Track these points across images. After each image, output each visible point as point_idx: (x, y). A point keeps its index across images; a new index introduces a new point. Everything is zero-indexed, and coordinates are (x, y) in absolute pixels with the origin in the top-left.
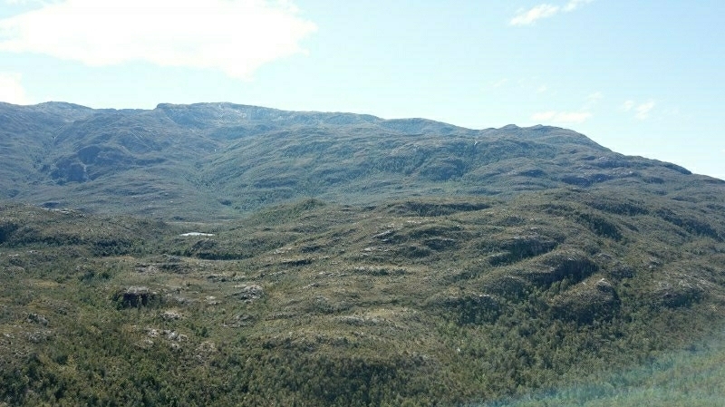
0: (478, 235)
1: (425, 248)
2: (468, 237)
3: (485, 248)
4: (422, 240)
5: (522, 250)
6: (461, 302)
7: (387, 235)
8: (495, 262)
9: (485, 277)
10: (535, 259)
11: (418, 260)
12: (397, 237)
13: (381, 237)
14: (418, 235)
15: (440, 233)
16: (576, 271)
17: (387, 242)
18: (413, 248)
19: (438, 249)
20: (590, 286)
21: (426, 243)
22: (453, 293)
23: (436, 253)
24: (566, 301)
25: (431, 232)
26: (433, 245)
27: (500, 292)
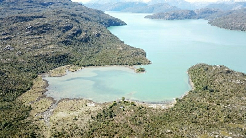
0: (56, 26)
1: (44, 30)
2: (54, 26)
3: (59, 28)
4: (42, 28)
5: (67, 28)
6: (63, 41)
7: (31, 28)
8: (64, 32)
9: (64, 35)
10: (71, 30)
11: (44, 34)
12: (35, 28)
13: (29, 29)
14: (40, 27)
15: (46, 26)
16: (79, 32)
17: (32, 30)
18: (41, 31)
19: (48, 30)
20: (83, 35)
21: (44, 29)
22: (60, 40)
23: (48, 31)
24: (81, 38)
25: (44, 26)
26: (46, 29)
27: (69, 38)
